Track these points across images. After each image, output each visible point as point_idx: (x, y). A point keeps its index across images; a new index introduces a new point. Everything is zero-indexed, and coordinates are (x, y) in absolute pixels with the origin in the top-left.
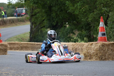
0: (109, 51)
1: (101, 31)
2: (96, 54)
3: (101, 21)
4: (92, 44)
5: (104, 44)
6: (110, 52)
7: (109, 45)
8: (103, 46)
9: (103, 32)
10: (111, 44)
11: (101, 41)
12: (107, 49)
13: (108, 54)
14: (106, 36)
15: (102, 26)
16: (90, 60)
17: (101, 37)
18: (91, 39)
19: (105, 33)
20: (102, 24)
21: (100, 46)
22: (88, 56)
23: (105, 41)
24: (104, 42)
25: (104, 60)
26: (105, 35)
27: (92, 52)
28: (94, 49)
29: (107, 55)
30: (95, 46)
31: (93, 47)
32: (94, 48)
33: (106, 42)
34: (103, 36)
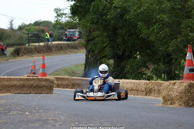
1: (188, 65)
2: (180, 98)
3: (189, 51)
4: (175, 83)
5: (192, 83)
8: (190, 86)
9: (191, 67)
11: (188, 79)
15: (190, 58)
16: (171, 106)
17: (188, 74)
18: (172, 76)
19: (193, 69)
20: (190, 56)
21: (186, 86)
22: (169, 100)
23: (193, 79)
24: (192, 82)
25: (191, 106)
27: (174, 94)
30: (178, 86)
31: (176, 87)
32: (177, 89)
34: (191, 73)
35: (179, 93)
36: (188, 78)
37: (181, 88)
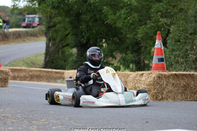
0: (168, 87)
1: (157, 55)
3: (158, 38)
4: (143, 74)
5: (162, 75)
6: (170, 88)
7: (169, 77)
8: (160, 78)
9: (160, 57)
10: (172, 75)
11: (156, 70)
12: (165, 84)
13: (166, 90)
14: (164, 63)
15: (160, 47)
17: (157, 64)
18: (141, 66)
19: (163, 58)
20: (159, 44)
21: (154, 78)
23: (163, 69)
24: (161, 72)
25: (160, 100)
26: (163, 61)
27: (142, 86)
28: (146, 83)
29: (165, 92)
30: (147, 77)
31: (143, 79)
32: (145, 81)
33: (164, 73)
34: (160, 63)
35: (148, 86)
36: (157, 68)
37: (149, 80)
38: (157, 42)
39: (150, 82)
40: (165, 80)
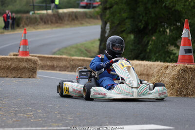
0: (194, 81)
1: (184, 45)
2: (172, 85)
3: (186, 26)
4: (168, 67)
5: (187, 67)
8: (184, 71)
9: (188, 48)
11: (182, 62)
12: (190, 77)
13: (192, 85)
14: (192, 54)
15: (187, 36)
17: (183, 56)
18: (168, 57)
19: (191, 49)
20: (187, 33)
21: (179, 71)
23: (190, 62)
24: (186, 65)
25: (185, 96)
26: (191, 53)
27: (167, 80)
28: (170, 76)
29: (190, 87)
30: (170, 70)
31: (168, 72)
32: (169, 74)
33: (190, 65)
34: (186, 54)
36: (184, 60)
37: (173, 74)
38: (184, 31)
39: (174, 75)
40: (190, 74)
